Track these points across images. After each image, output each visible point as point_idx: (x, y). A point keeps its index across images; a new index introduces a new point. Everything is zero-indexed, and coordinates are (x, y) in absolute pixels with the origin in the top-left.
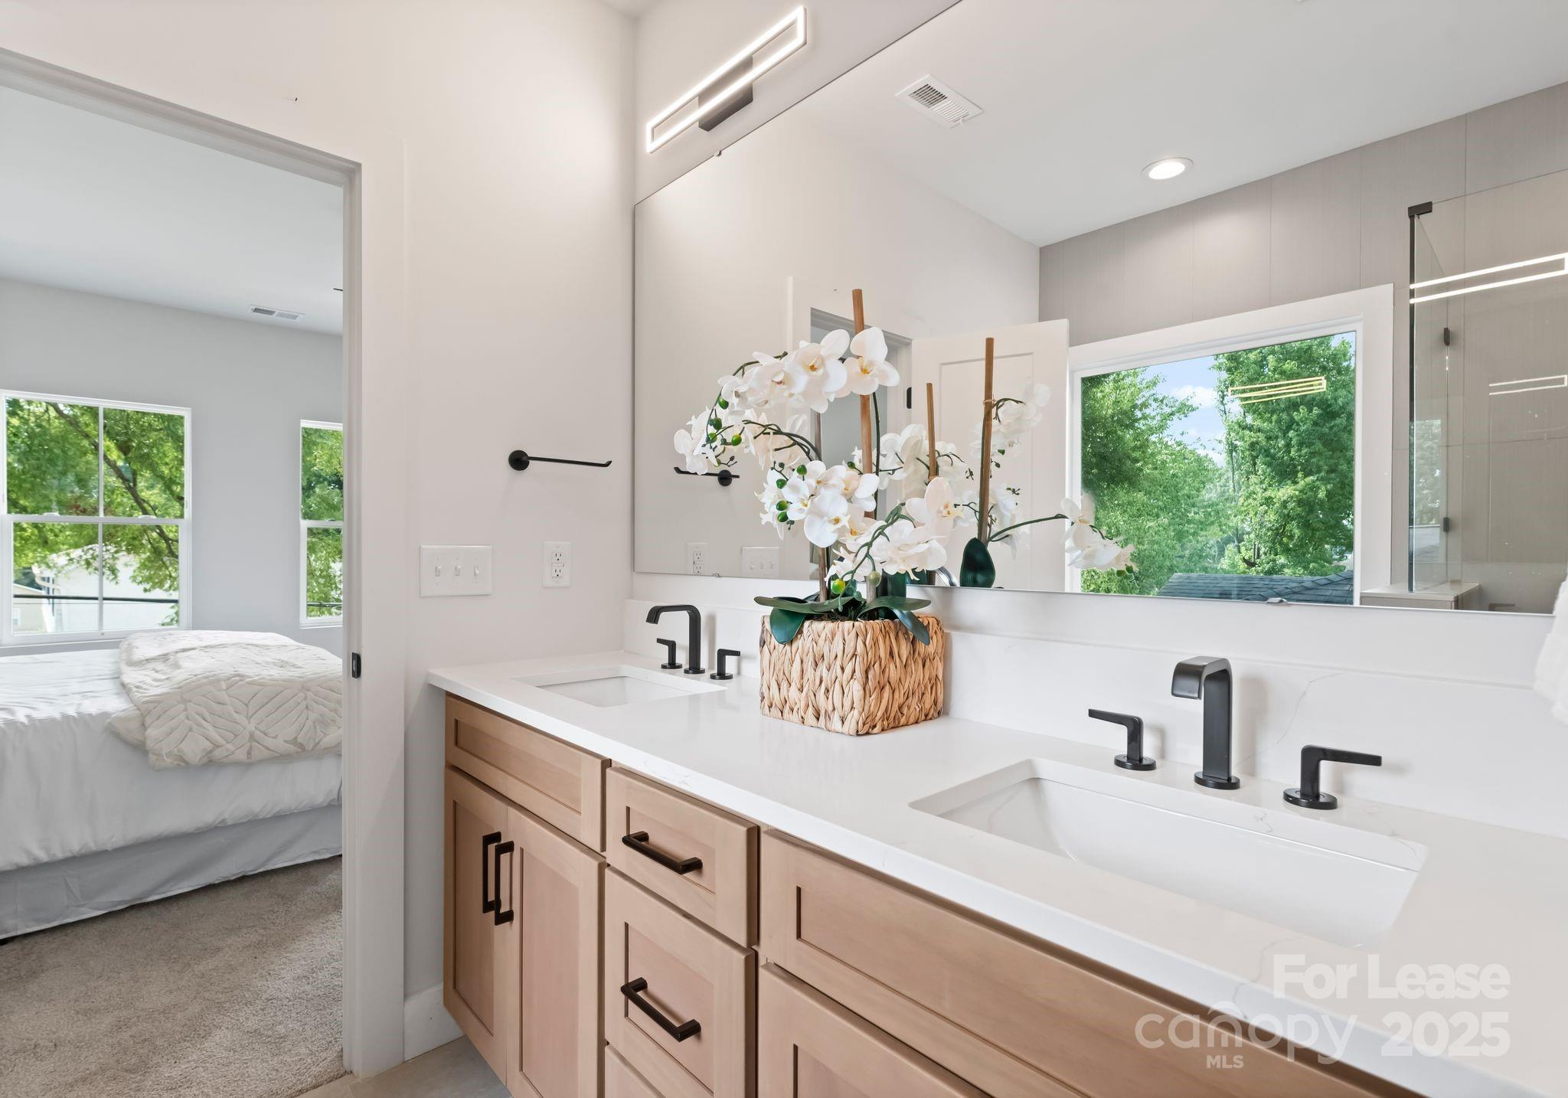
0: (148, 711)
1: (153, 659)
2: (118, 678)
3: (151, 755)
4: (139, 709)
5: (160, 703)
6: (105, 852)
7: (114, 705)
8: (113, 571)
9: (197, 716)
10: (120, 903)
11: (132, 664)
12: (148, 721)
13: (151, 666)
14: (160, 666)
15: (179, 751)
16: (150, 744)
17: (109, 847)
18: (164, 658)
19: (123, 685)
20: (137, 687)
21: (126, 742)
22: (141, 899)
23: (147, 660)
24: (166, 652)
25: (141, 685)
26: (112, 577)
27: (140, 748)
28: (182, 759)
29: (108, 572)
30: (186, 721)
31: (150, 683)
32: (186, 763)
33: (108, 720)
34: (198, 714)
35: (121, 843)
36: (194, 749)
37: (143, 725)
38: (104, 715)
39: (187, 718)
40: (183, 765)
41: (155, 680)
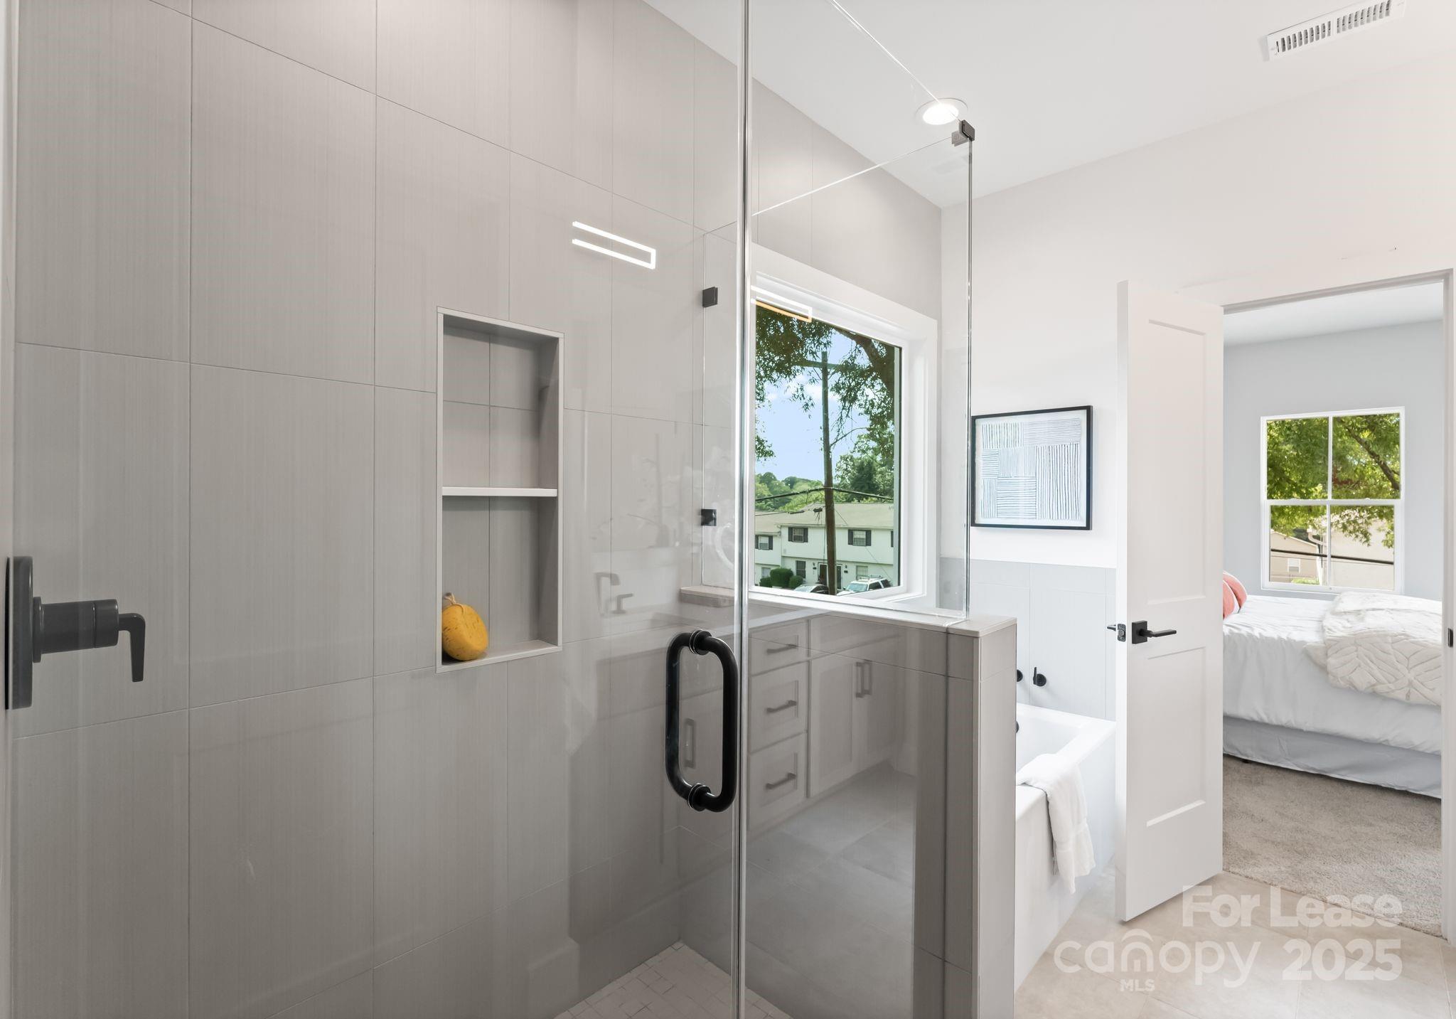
0: (1331, 646)
1: (1349, 612)
2: (1321, 621)
3: (1330, 676)
4: (1325, 643)
5: (1338, 642)
6: (1301, 731)
7: (1310, 637)
8: (1366, 534)
9: (1365, 658)
10: (1314, 769)
11: (1335, 613)
12: (1330, 652)
13: (1345, 617)
14: (1351, 618)
15: (1350, 678)
16: (1329, 668)
17: (1305, 729)
18: (1358, 612)
19: (1322, 627)
20: (1329, 629)
21: (1316, 664)
22: (1326, 772)
23: (1345, 612)
24: (1359, 608)
25: (1332, 628)
26: (1364, 540)
27: (1323, 669)
28: (1351, 684)
29: (1361, 536)
30: (1357, 659)
31: (1339, 628)
32: (1356, 688)
33: (1304, 646)
34: (1366, 656)
35: (1312, 729)
36: (1362, 680)
37: (1327, 654)
38: (1303, 642)
39: (1357, 657)
40: (1353, 689)
41: (1344, 627)
